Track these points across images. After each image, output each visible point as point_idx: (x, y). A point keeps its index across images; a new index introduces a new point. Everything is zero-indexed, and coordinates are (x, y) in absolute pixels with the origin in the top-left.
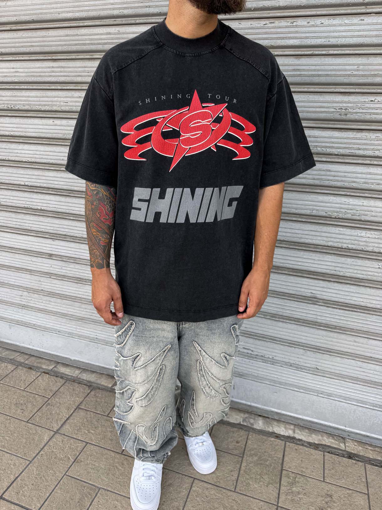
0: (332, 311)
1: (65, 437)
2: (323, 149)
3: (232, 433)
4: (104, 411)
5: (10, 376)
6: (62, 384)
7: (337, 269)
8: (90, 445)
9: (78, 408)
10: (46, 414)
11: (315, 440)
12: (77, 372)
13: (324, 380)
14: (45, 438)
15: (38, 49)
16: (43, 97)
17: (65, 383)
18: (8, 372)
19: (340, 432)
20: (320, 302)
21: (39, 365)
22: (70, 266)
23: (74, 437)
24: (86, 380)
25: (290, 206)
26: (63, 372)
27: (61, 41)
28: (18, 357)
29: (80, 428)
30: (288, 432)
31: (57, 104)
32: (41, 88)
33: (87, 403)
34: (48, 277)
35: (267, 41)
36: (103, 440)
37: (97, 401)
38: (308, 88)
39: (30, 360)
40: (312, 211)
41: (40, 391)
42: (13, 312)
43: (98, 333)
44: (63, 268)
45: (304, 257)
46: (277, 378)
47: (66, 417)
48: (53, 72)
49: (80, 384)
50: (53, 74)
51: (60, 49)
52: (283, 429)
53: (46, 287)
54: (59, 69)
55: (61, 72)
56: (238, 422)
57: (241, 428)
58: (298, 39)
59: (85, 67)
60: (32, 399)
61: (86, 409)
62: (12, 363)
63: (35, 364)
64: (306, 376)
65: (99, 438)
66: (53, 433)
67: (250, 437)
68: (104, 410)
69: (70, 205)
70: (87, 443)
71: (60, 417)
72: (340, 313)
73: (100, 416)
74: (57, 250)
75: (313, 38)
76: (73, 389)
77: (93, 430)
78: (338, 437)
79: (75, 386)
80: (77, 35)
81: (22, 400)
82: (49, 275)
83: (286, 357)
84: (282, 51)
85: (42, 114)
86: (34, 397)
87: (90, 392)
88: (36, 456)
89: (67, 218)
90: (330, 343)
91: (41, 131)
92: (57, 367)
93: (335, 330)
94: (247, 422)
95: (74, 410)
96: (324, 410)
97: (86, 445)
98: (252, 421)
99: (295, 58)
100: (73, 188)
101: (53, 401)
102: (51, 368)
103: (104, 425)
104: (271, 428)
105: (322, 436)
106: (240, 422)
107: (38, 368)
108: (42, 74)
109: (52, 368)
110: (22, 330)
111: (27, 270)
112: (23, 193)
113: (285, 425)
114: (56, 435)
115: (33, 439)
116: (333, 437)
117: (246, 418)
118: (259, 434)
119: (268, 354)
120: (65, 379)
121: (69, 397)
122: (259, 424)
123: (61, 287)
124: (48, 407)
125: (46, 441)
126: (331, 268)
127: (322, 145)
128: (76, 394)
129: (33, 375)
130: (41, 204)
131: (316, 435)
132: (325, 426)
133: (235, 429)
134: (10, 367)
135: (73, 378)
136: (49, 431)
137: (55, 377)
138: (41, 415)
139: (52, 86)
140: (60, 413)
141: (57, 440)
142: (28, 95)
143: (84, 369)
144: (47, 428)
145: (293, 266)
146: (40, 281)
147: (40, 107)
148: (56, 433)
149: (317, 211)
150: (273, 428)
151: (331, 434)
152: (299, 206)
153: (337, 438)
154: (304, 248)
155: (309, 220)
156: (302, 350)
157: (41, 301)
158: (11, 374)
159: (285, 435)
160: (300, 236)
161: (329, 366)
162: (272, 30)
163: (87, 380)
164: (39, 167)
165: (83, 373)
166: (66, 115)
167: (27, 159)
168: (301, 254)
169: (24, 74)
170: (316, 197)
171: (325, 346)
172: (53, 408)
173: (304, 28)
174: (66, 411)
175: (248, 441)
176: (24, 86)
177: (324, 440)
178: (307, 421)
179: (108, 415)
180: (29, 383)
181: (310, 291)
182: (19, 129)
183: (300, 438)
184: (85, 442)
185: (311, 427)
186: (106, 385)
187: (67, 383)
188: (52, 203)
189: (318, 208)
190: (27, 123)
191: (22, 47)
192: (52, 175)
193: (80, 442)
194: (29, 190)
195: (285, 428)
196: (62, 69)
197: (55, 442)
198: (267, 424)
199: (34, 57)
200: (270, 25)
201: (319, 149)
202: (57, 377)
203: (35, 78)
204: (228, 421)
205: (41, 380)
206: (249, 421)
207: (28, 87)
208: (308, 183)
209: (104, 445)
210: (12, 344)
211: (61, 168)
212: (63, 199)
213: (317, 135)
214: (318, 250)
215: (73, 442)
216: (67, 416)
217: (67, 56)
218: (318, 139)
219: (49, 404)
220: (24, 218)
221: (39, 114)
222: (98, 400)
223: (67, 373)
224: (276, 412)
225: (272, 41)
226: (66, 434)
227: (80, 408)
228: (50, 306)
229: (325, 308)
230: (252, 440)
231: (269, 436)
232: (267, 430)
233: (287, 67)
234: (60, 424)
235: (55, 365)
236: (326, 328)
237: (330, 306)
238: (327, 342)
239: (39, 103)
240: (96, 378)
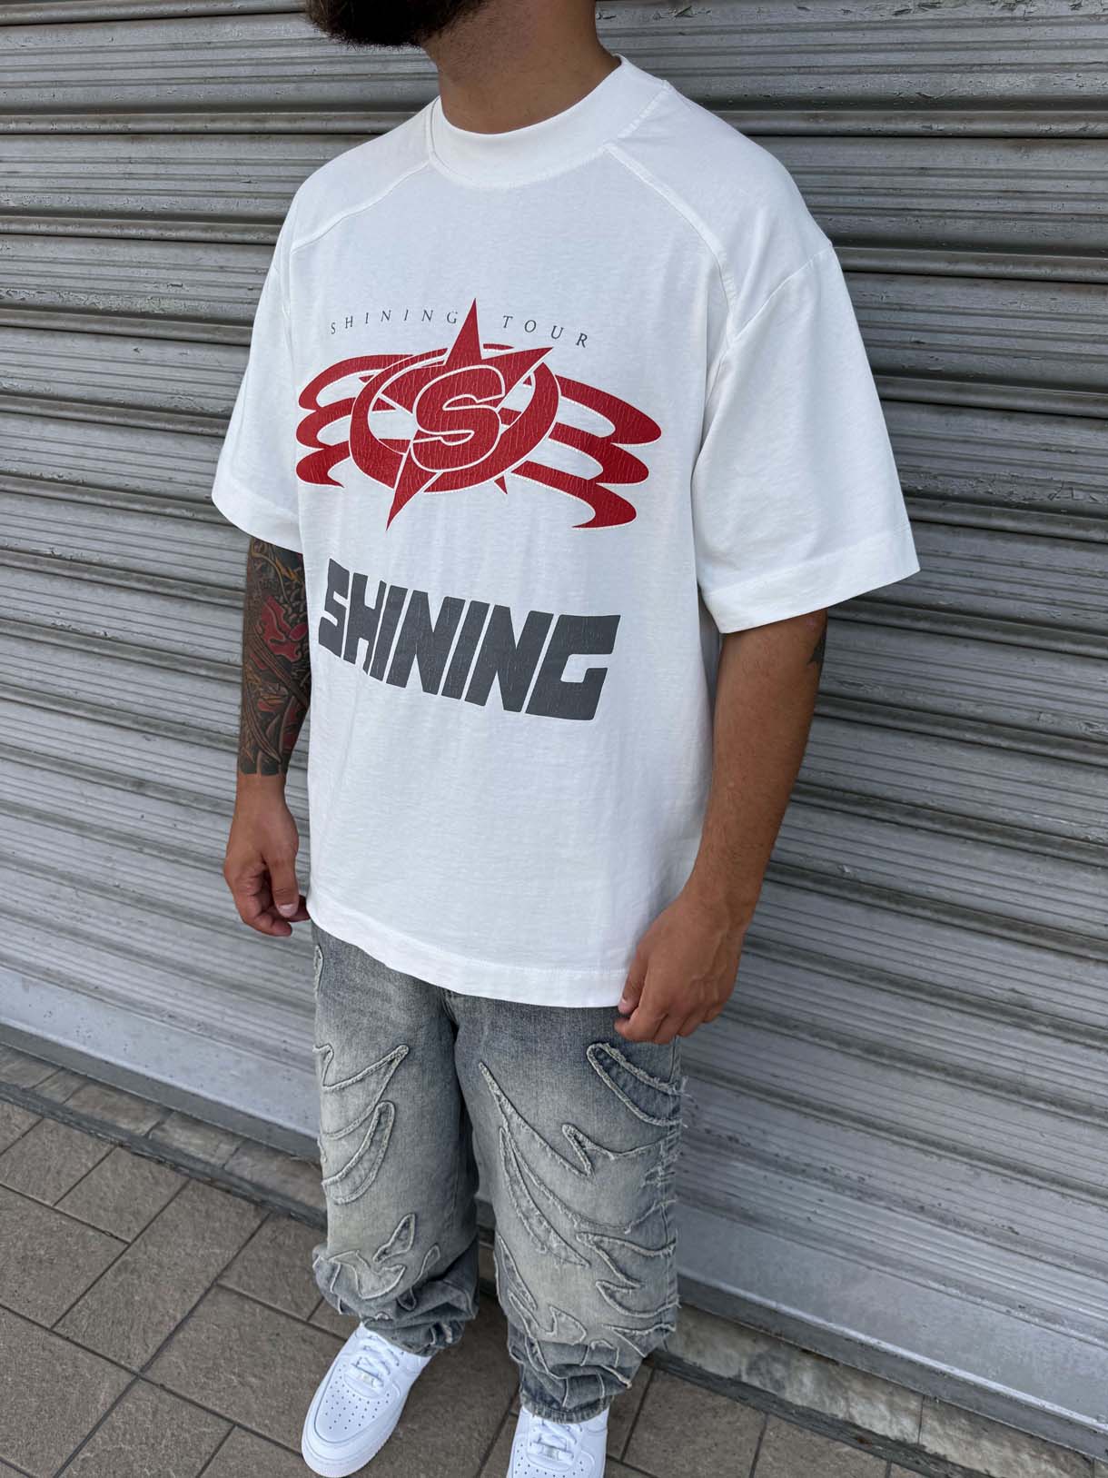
0: (1081, 1057)
1: (165, 1395)
2: (1094, 495)
3: (709, 1415)
4: (297, 1305)
5: (14, 1152)
6: (173, 1190)
8: (243, 1432)
9: (216, 1285)
10: (111, 1305)
11: (991, 1463)
12: (226, 1148)
13: (1034, 1268)
14: (102, 1397)
15: (78, 95)
16: (101, 264)
17: (184, 1187)
18: (11, 1138)
19: (1077, 1436)
20: (1042, 1024)
21: (108, 1117)
22: (202, 823)
23: (194, 1398)
24: (251, 1183)
25: (957, 689)
26: (182, 1146)
27: (153, 65)
28: (46, 1084)
29: (216, 1367)
30: (898, 1423)
31: (149, 289)
32: (94, 231)
33: (246, 1268)
34: (134, 847)
35: (905, 78)
36: (283, 1418)
37: (277, 1263)
38: (1055, 264)
39: (82, 1095)
40: (1036, 716)
41: (102, 1212)
42: (31, 944)
44: (180, 827)
45: (997, 869)
46: (872, 1242)
47: (175, 1318)
48: (130, 176)
49: (229, 1196)
50: (131, 184)
51: (152, 94)
52: (882, 1408)
53: (128, 878)
54: (152, 169)
55: (157, 177)
56: (731, 1374)
57: (742, 1399)
58: (1029, 71)
59: (238, 163)
60: (77, 1243)
61: (241, 1290)
62: (27, 1107)
63: (98, 1114)
64: (972, 1248)
65: (272, 1407)
66: (126, 1378)
67: (770, 1434)
68: (299, 1301)
69: (199, 629)
70: (235, 1424)
71: (156, 1317)
73: (283, 1320)
74: (158, 770)
76: (207, 1212)
77: (255, 1376)
78: (1071, 1456)
79: (213, 1202)
80: (208, 46)
81: (41, 1244)
82: (139, 843)
83: (910, 1183)
84: (963, 119)
85: (97, 322)
86: (82, 1235)
87: (260, 1227)
88: (64, 1466)
89: (188, 669)
90: (1066, 1157)
91: (97, 379)
92: (165, 1126)
93: (1088, 1119)
94: (761, 1374)
95: (202, 1292)
96: (1026, 1359)
97: (232, 1429)
98: (779, 1371)
99: (1013, 147)
100: (203, 575)
101: (140, 1255)
102: (145, 1128)
103: (293, 1359)
104: (843, 1403)
105: (1017, 1450)
106: (740, 1376)
107: (105, 1126)
108: (94, 184)
109: (147, 1129)
110: (59, 998)
111: (68, 822)
112: (47, 580)
113: (891, 1393)
114: (136, 1387)
115: (64, 1399)
116: (1053, 1455)
117: (760, 1357)
118: (801, 1427)
119: (846, 1166)
120: (186, 1175)
121: (190, 1243)
122: (801, 1383)
123: (176, 882)
124: (120, 1279)
125: (102, 1410)
126: (1089, 915)
127: (1094, 482)
128: (213, 1231)
129: (88, 1152)
130: (104, 621)
131: (994, 1442)
132: (1028, 1407)
133: (722, 1401)
134: (21, 1119)
135: (208, 1170)
136: (116, 1368)
137: (153, 1164)
138: (95, 1307)
139: (128, 226)
140: (158, 1301)
141: (138, 1408)
142: (50, 255)
143: (248, 1140)
144: (110, 1356)
146: (109, 859)
147: (93, 299)
148: (138, 1377)
149: (1054, 715)
150: (848, 1406)
151: (1045, 1441)
152: (990, 694)
153: (1066, 1457)
154: (999, 840)
155: (1023, 746)
156: (964, 1168)
157: (114, 919)
158: (19, 1145)
159: (890, 1435)
160: (986, 797)
161: (1054, 1229)
162: (930, 36)
163: (255, 1180)
164: (94, 500)
165: (244, 1154)
166: (175, 328)
167: (57, 470)
168: (988, 857)
169: (37, 183)
170: (1057, 666)
171: (1047, 1164)
172: (136, 1282)
173: (1056, 29)
174: (177, 1296)
175: (763, 1451)
176: (39, 223)
177: (1022, 1466)
178: (965, 1383)
179: (309, 1318)
180: (72, 1182)
181: (1008, 984)
182: (25, 371)
183: (941, 1451)
184: (229, 1420)
185: (978, 1409)
187: (190, 1187)
188: (140, 620)
189: (1060, 706)
190: (55, 351)
191: (27, 85)
192: (139, 530)
193: (210, 1418)
194: (66, 573)
195: (891, 1407)
196: (162, 170)
197: (130, 1414)
198: (829, 1386)
199: (68, 121)
200: (920, 15)
201: (1080, 495)
202: (159, 1162)
203: (73, 196)
204: (700, 1368)
205: (109, 1174)
206: (769, 1372)
207: (52, 229)
208: (1029, 617)
209: (286, 1435)
210: (32, 1036)
211: (165, 506)
212: (173, 608)
213: (1074, 443)
214: (1048, 850)
215: (186, 1417)
216: (179, 1317)
217: (177, 120)
218: (1081, 461)
219: (125, 1263)
220: (55, 661)
221: (89, 321)
222: (283, 1258)
223: (192, 1150)
224: (862, 1344)
225: (924, 78)
226: (169, 1386)
227: (222, 1287)
228: (141, 937)
229: (1058, 1043)
230: (776, 1449)
231: (834, 1434)
232: (827, 1412)
233: (976, 183)
234: (155, 1341)
235: (158, 1118)
236: (1053, 1109)
237: (1076, 1038)
238: (1058, 1153)
239: (88, 284)
240: (284, 1177)
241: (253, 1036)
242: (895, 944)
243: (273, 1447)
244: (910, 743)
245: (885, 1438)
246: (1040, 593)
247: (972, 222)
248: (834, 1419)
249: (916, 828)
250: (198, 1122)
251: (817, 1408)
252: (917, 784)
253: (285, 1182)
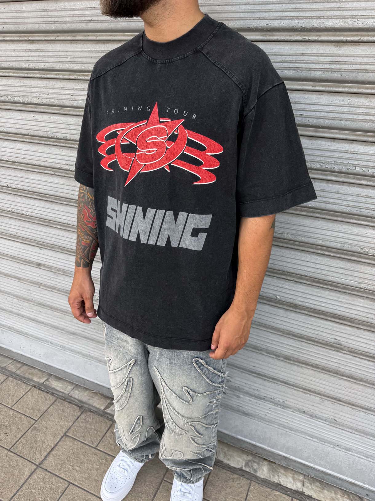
0: (358, 362)
1: (47, 473)
2: (363, 169)
3: (231, 481)
4: (92, 442)
6: (52, 402)
7: (370, 316)
8: (73, 486)
9: (65, 435)
10: (30, 442)
12: (70, 388)
13: (342, 433)
14: (26, 473)
15: (12, 28)
16: (21, 86)
17: (55, 401)
19: (357, 489)
20: (345, 351)
21: (30, 377)
22: (60, 278)
23: (57, 474)
24: (78, 400)
25: (315, 235)
26: (55, 387)
27: (37, 17)
28: (10, 365)
29: (65, 463)
30: (296, 484)
31: (37, 95)
32: (18, 75)
33: (75, 429)
35: (297, 21)
36: (87, 481)
37: (86, 428)
38: (350, 87)
39: (22, 369)
40: (343, 245)
41: (27, 410)
42: (4, 318)
44: (52, 279)
45: (330, 297)
46: (287, 423)
47: (51, 446)
48: (30, 56)
49: (70, 404)
50: (30, 59)
51: (37, 27)
52: (291, 479)
53: (36, 296)
54: (37, 53)
55: (39, 56)
56: (239, 467)
57: (243, 475)
58: (340, 19)
59: (67, 51)
60: (19, 420)
61: (74, 437)
62: (3, 373)
63: (27, 376)
65: (83, 477)
66: (34, 467)
67: (252, 488)
69: (57, 212)
70: (70, 483)
71: (45, 446)
72: (369, 365)
73: (88, 447)
76: (63, 409)
77: (78, 466)
78: (355, 496)
79: (65, 406)
80: (56, 10)
81: (7, 421)
82: (39, 284)
83: (300, 403)
84: (317, 36)
85: (21, 106)
86: (21, 417)
87: (81, 415)
88: (12, 497)
89: (54, 226)
90: (353, 396)
91: (21, 126)
92: (49, 380)
93: (361, 383)
94: (250, 467)
95: (60, 437)
96: (340, 463)
97: (69, 486)
98: (255, 466)
100: (58, 194)
101: (40, 424)
102: (42, 381)
103: (91, 461)
104: (277, 477)
105: (336, 494)
106: (242, 467)
107: (29, 380)
108: (18, 59)
109: (43, 381)
110: (14, 336)
111: (15, 277)
112: (6, 195)
113: (294, 474)
114: (37, 470)
115: (13, 474)
116: (349, 496)
117: (249, 461)
118: (262, 486)
119: (278, 397)
120: (56, 397)
121: (57, 420)
122: (263, 470)
123: (51, 298)
124: (33, 433)
125: (26, 477)
126: (361, 314)
127: (363, 164)
128: (65, 416)
129: (23, 389)
130: (26, 209)
131: (328, 491)
132: (340, 479)
133: (236, 476)
134: (1, 377)
135: (64, 395)
136: (31, 463)
137: (45, 393)
138: (24, 442)
139: (30, 73)
140: (46, 441)
141: (38, 477)
142: (4, 83)
143: (77, 385)
144: (29, 459)
145: (315, 306)
146: (29, 290)
147: (18, 99)
148: (38, 466)
149: (349, 245)
150: (279, 478)
151: (346, 491)
152: (327, 237)
154: (330, 288)
155: (338, 255)
156: (319, 399)
157: (32, 310)
159: (293, 488)
160: (326, 273)
161: (349, 420)
162: (305, 6)
163: (79, 399)
164: (21, 168)
165: (76, 390)
166: (47, 109)
167: (8, 157)
168: (326, 293)
170: (350, 228)
171: (346, 398)
172: (38, 434)
174: (52, 439)
175: (249, 493)
178: (319, 470)
179: (97, 446)
180: (18, 399)
181: (333, 337)
183: (310, 494)
184: (68, 482)
185: (324, 479)
186: (98, 406)
187: (57, 401)
188: (37, 209)
189: (352, 242)
190: (6, 116)
192: (36, 178)
193: (62, 481)
194: (12, 193)
195: (294, 478)
196: (41, 54)
197: (35, 479)
198: (272, 471)
199: (8, 36)
201: (358, 169)
202: (47, 393)
203: (11, 63)
204: (229, 465)
205: (30, 397)
206: (252, 466)
207: (4, 74)
208: (341, 211)
210: (5, 349)
211: (45, 170)
212: (48, 205)
213: (357, 150)
214: (347, 291)
215: (54, 480)
216: (53, 446)
217: (46, 36)
218: (359, 157)
219: (35, 427)
220: (10, 223)
221: (17, 106)
222: (88, 426)
223: (58, 388)
224: (284, 457)
225: (303, 21)
226: (48, 470)
227: (67, 436)
228: (41, 316)
229: (351, 357)
230: (254, 493)
231: (274, 488)
232: (272, 480)
233: (322, 59)
234: (44, 454)
235: (47, 377)
236: (349, 379)
237: (357, 355)
238: (350, 394)
239: (17, 93)
240: (89, 398)
241: (78, 350)
242: (294, 322)
243: (83, 491)
244: (299, 254)
245: (291, 489)
246: (345, 203)
247: (320, 72)
248: (274, 482)
249: (302, 283)
250: (60, 379)
251: (268, 479)
252: (302, 268)
253: (89, 399)
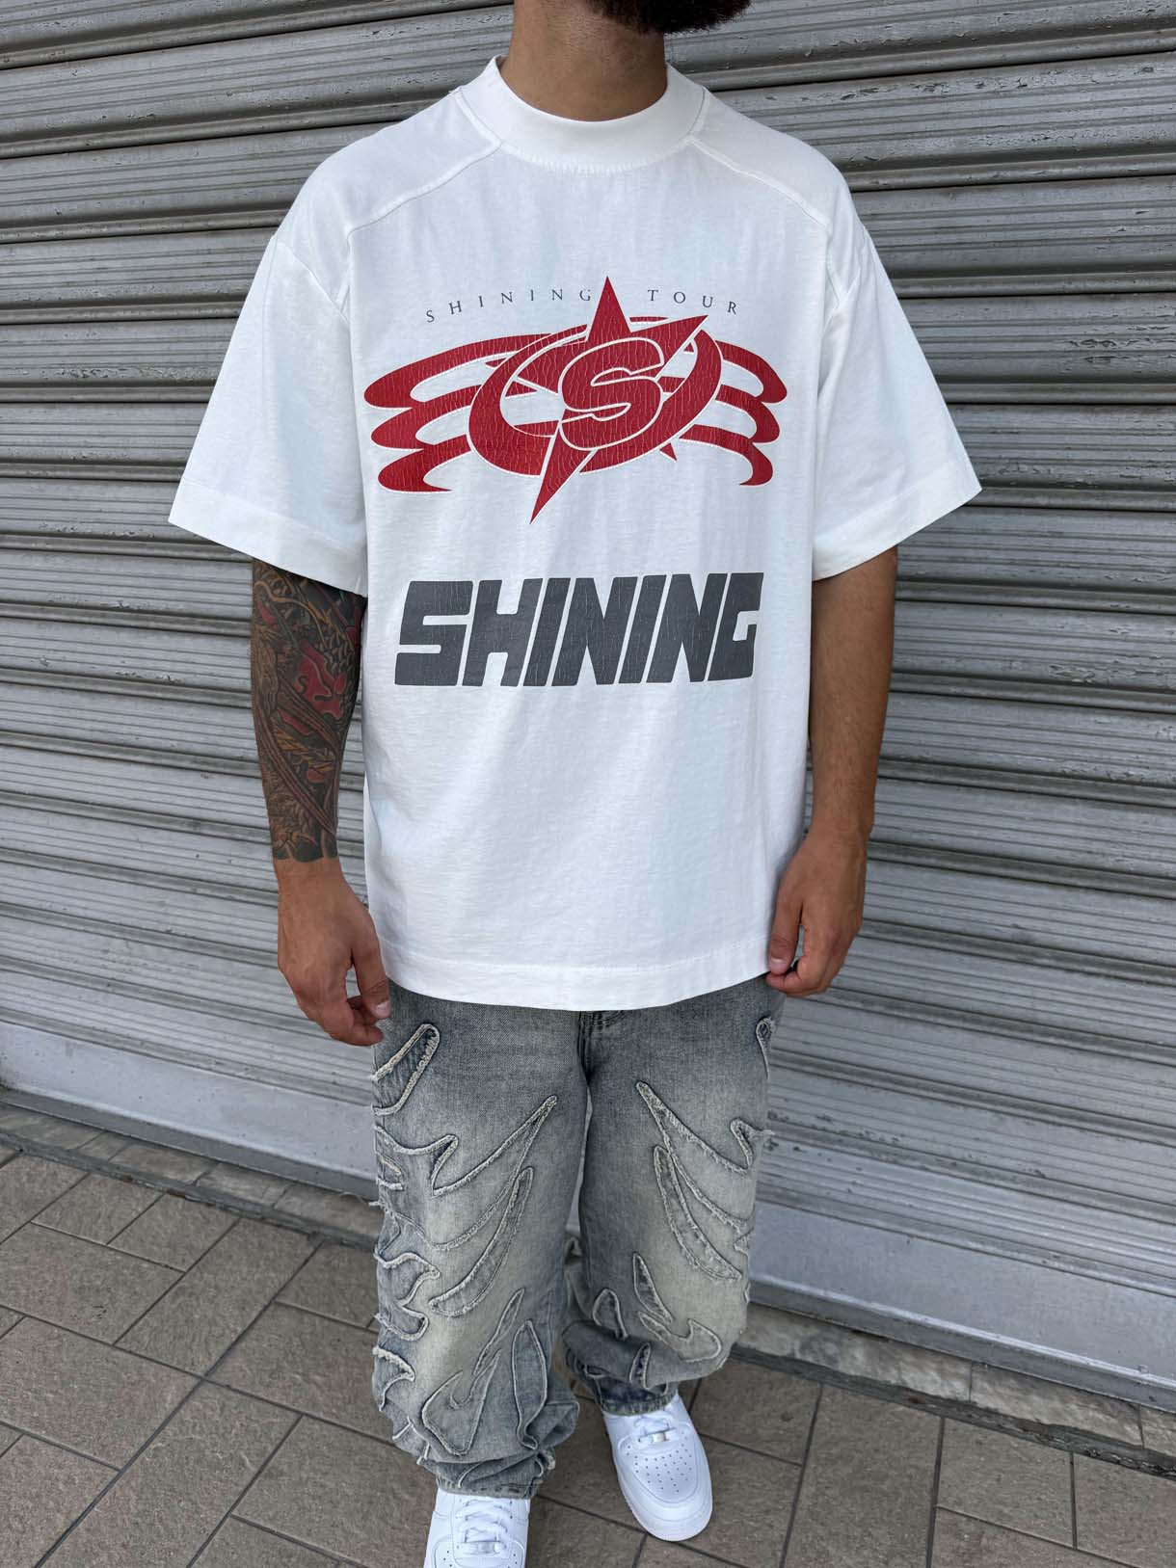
0: (1081, 985)
1: (231, 1394)
2: (1036, 467)
3: (766, 1387)
4: (355, 1316)
5: (64, 1202)
6: (225, 1228)
7: (1095, 846)
8: (311, 1421)
9: (274, 1302)
10: (171, 1322)
11: (1040, 1413)
12: (274, 1191)
13: (1064, 1211)
14: (169, 1398)
15: (165, 201)
16: (179, 341)
17: (234, 1224)
18: (59, 1191)
19: (1122, 1388)
20: (1045, 957)
21: (154, 1170)
22: (256, 856)
23: (260, 1395)
24: (299, 1217)
25: (939, 648)
26: (231, 1191)
27: (232, 172)
28: (90, 1145)
29: (280, 1368)
30: (949, 1385)
32: (174, 313)
33: (302, 1288)
34: (189, 889)
35: (854, 147)
36: (349, 1407)
37: (333, 1283)
38: (986, 283)
39: (127, 1153)
40: (1007, 664)
41: (155, 1248)
42: (77, 1003)
43: (341, 1067)
44: (235, 861)
45: (990, 810)
46: (911, 1206)
47: (235, 1331)
48: (209, 265)
49: (281, 1230)
50: (210, 271)
51: (230, 197)
52: (934, 1374)
53: (181, 921)
54: (228, 258)
55: (233, 264)
56: (786, 1352)
57: (797, 1373)
58: (950, 135)
60: (132, 1274)
61: (299, 1306)
62: (72, 1164)
63: (144, 1167)
64: (1003, 1198)
65: (338, 1399)
66: (191, 1382)
67: (826, 1400)
68: (356, 1312)
70: (301, 1415)
71: (217, 1331)
72: (1109, 989)
73: (343, 1329)
74: (214, 806)
75: (994, 133)
76: (260, 1244)
77: (319, 1374)
78: (1117, 1404)
79: (265, 1236)
80: (281, 154)
81: (98, 1276)
82: (191, 884)
83: (939, 1137)
84: (901, 176)
85: (174, 391)
86: (138, 1268)
87: (312, 1254)
88: (136, 1456)
90: (1081, 1089)
91: (171, 442)
92: (212, 1176)
93: (1096, 1048)
94: (814, 1352)
95: (260, 1309)
96: (1067, 1314)
97: (297, 1422)
98: (831, 1349)
99: (941, 194)
101: (196, 1281)
102: (192, 1177)
103: (355, 1359)
104: (894, 1372)
105: (1064, 1401)
106: (793, 1354)
107: (150, 1177)
108: (176, 274)
109: (194, 1179)
110: (104, 1059)
111: (122, 869)
112: (113, 633)
113: (941, 1362)
114: (201, 1388)
115: (131, 1401)
116: (1100, 1405)
117: (812, 1338)
118: (855, 1393)
119: (880, 1128)
120: (236, 1214)
121: (245, 1269)
122: (853, 1357)
123: (228, 920)
124: (178, 1301)
125: (169, 1407)
126: (1074, 844)
127: (1033, 456)
128: (267, 1258)
129: (137, 1200)
130: (168, 666)
131: (1039, 1395)
132: (1075, 1366)
133: (777, 1375)
134: (67, 1175)
135: (258, 1210)
136: (182, 1374)
137: (202, 1207)
138: (155, 1325)
139: (205, 308)
140: (218, 1319)
141: (205, 1405)
142: (134, 337)
143: (296, 1182)
144: (174, 1364)
145: (956, 839)
146: (162, 904)
147: (171, 371)
148: (202, 1380)
149: (1024, 662)
150: (900, 1373)
151: (1092, 1393)
152: (969, 649)
153: (1112, 1406)
154: (988, 783)
155: (1001, 694)
156: (989, 1115)
157: (165, 966)
158: (68, 1196)
159: (942, 1394)
160: (974, 743)
161: (1078, 1166)
162: (871, 113)
163: (305, 1215)
164: (164, 552)
165: (292, 1195)
167: (129, 527)
168: (979, 800)
169: (124, 276)
170: (1019, 617)
171: (1063, 1099)
172: (195, 1303)
173: (967, 104)
174: (236, 1313)
175: (820, 1413)
176: (125, 310)
177: (1071, 1415)
178: (1012, 1349)
179: (368, 1325)
180: (123, 1224)
181: (1009, 921)
182: (106, 440)
183: (992, 1406)
184: (294, 1411)
185: (1026, 1370)
186: (363, 1231)
187: (241, 1224)
188: (200, 661)
189: (1028, 653)
191: (120, 195)
192: (204, 576)
193: (277, 1410)
194: (133, 623)
195: (942, 1373)
196: (237, 257)
197: (198, 1410)
198: (881, 1359)
199: (154, 223)
200: (863, 99)
201: (1025, 468)
202: (209, 1205)
203: (156, 285)
204: (754, 1350)
205: (159, 1217)
206: (821, 1350)
207: (136, 314)
208: (995, 577)
209: (353, 1421)
210: (73, 1105)
212: (235, 648)
213: (1016, 425)
214: (1032, 788)
215: (255, 1410)
216: (240, 1330)
217: (251, 217)
218: (1023, 439)
219: (183, 1290)
220: (118, 709)
221: (166, 392)
222: (338, 1278)
223: (241, 1194)
224: (910, 1323)
225: (868, 145)
226: (234, 1386)
227: (280, 1304)
228: (192, 981)
229: (1060, 974)
230: (833, 1412)
231: (889, 1398)
232: (879, 1379)
233: (917, 223)
234: (216, 1352)
235: (205, 1169)
236: (1064, 1042)
237: (1076, 966)
238: (1071, 1086)
239: (167, 359)
240: (334, 1212)
241: (301, 1072)
242: (906, 894)
243: (341, 1431)
244: (903, 702)
245: (938, 1397)
246: (1002, 555)
247: (917, 253)
248: (887, 1384)
249: (915, 781)
250: (245, 1170)
251: (870, 1376)
252: (913, 738)
253: (335, 1216)
